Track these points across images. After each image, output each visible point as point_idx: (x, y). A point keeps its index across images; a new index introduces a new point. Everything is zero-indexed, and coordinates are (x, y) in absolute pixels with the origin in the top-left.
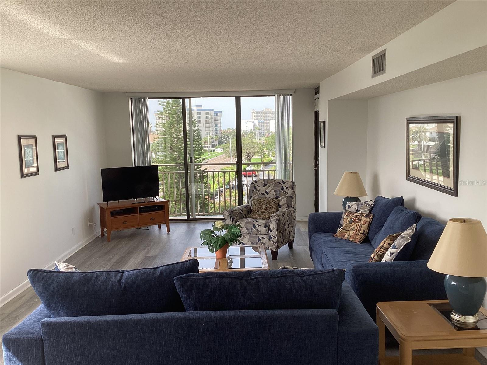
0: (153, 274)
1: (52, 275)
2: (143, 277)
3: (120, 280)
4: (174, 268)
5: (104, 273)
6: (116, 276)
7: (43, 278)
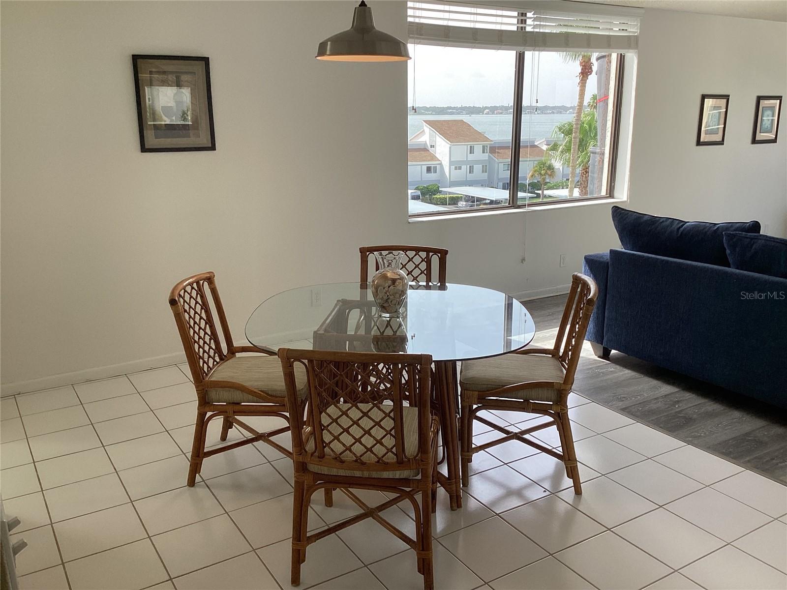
0: (711, 227)
1: (628, 213)
2: (700, 229)
3: (680, 228)
4: (732, 226)
5: (670, 220)
6: (678, 224)
7: (621, 214)
